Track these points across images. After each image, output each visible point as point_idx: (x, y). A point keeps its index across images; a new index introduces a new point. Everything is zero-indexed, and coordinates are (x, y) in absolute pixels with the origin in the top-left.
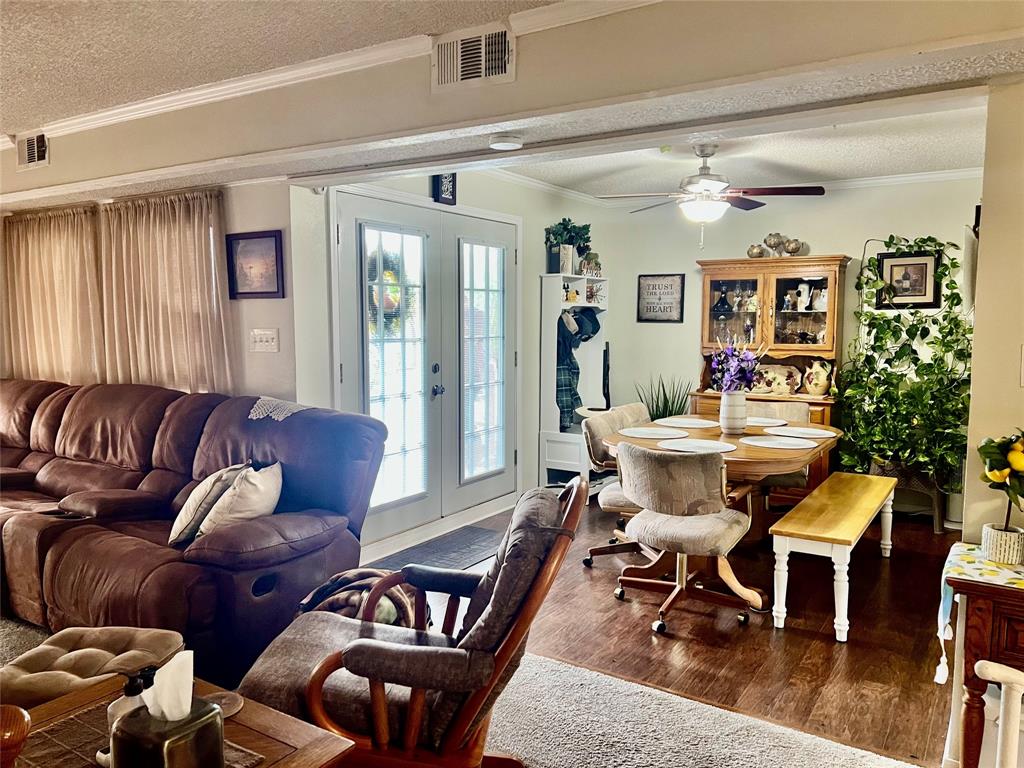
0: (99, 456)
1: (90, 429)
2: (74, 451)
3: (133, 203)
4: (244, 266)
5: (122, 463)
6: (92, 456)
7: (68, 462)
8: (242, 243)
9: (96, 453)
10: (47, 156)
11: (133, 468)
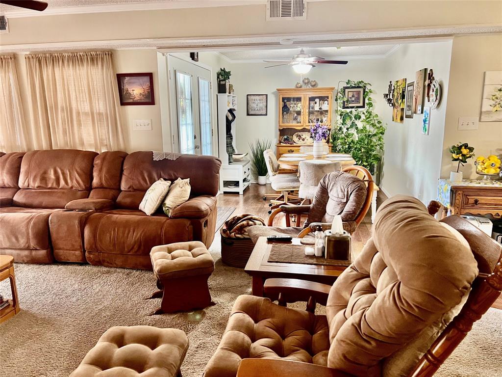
0: (55, 185)
1: (45, 173)
2: (36, 185)
3: (51, 55)
4: (129, 90)
5: (72, 187)
6: (50, 186)
7: (33, 190)
8: (127, 78)
9: (53, 184)
10: (7, 28)
11: (80, 189)
